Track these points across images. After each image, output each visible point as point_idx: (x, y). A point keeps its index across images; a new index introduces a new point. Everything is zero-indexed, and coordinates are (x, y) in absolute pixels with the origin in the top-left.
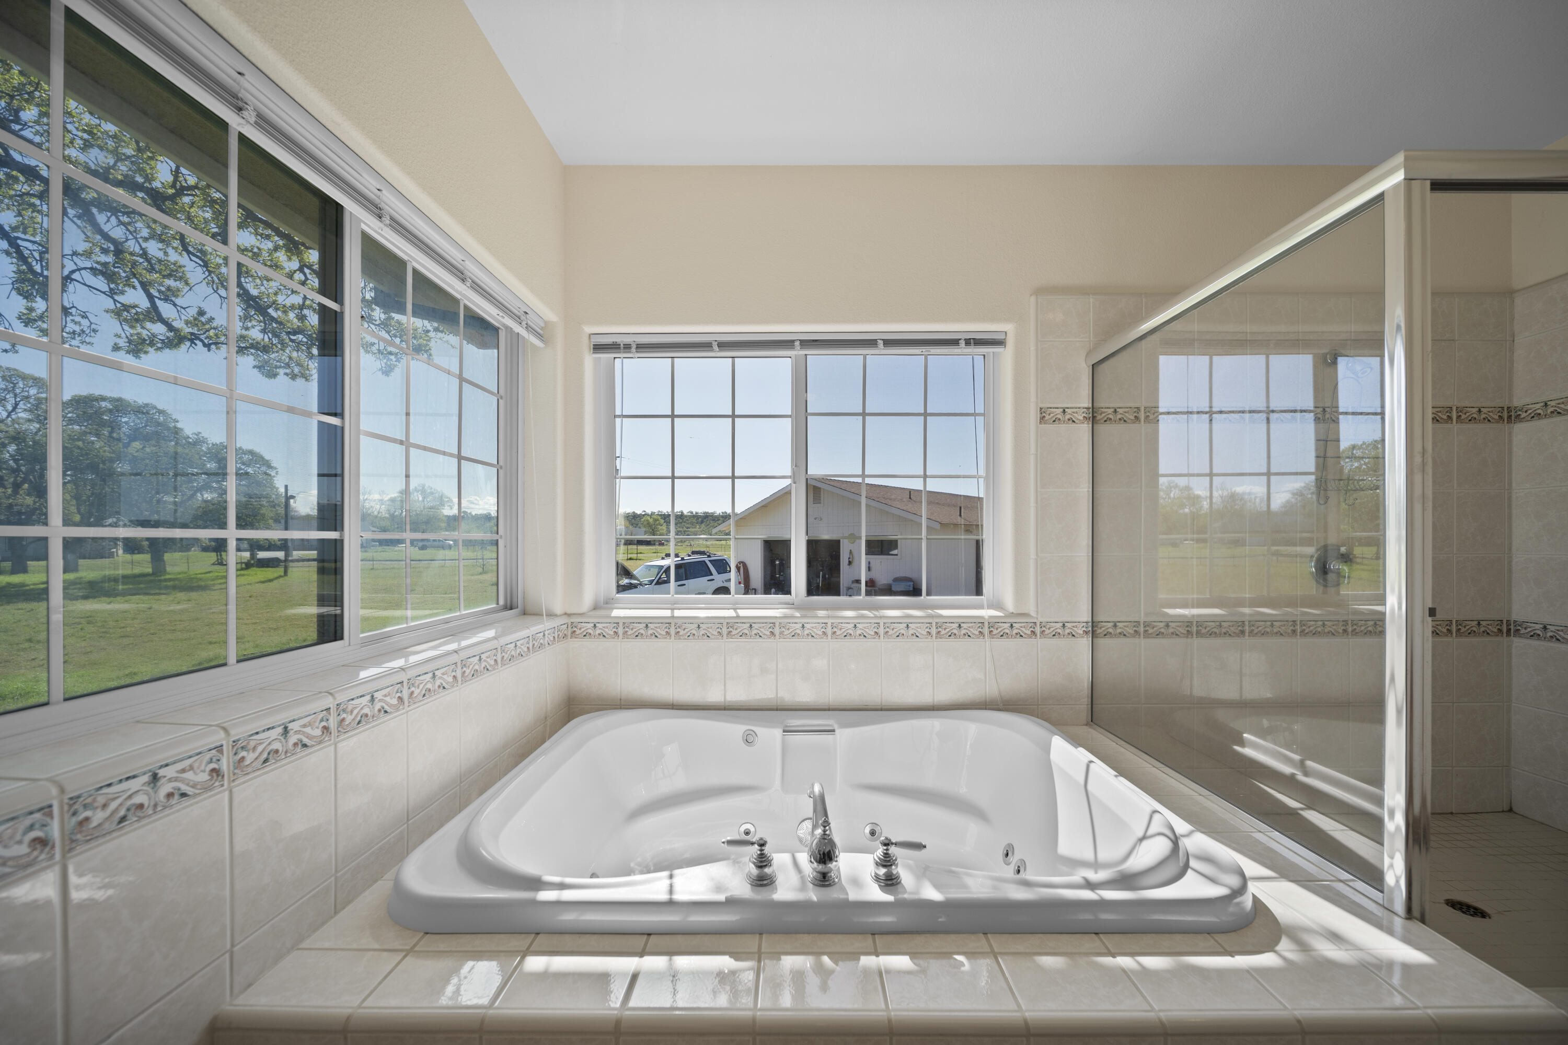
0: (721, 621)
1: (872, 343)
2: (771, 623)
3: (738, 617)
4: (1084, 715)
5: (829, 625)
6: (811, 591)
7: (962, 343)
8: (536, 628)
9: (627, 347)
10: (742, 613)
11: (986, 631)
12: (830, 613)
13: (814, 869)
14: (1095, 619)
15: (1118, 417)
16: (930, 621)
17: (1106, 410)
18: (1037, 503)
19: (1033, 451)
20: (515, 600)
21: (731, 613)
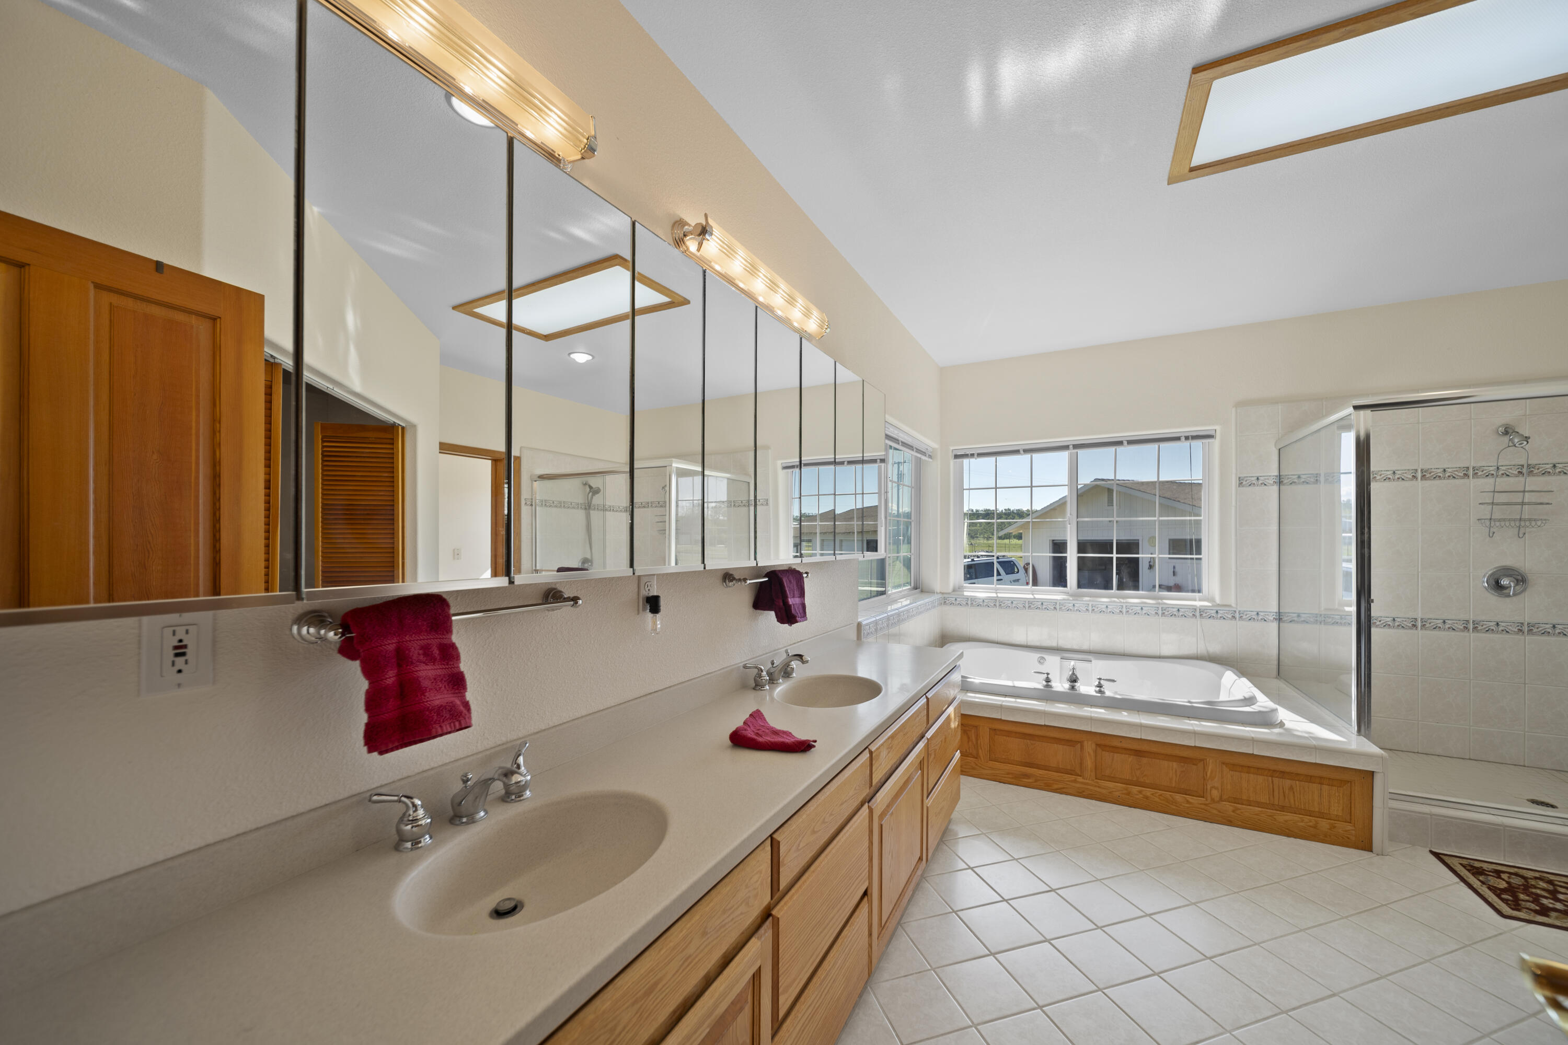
0: (1026, 600)
1: (1120, 443)
2: (1055, 603)
3: (1035, 598)
4: (1275, 672)
5: (1090, 605)
6: (1080, 585)
7: (1183, 439)
8: (927, 600)
9: (972, 455)
10: (1037, 596)
11: (1198, 614)
12: (1091, 599)
13: (1070, 685)
14: (1281, 611)
15: (1299, 480)
16: (1158, 606)
17: (1291, 476)
18: (1236, 536)
19: (1234, 503)
20: (918, 585)
21: (1031, 596)
